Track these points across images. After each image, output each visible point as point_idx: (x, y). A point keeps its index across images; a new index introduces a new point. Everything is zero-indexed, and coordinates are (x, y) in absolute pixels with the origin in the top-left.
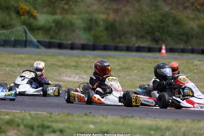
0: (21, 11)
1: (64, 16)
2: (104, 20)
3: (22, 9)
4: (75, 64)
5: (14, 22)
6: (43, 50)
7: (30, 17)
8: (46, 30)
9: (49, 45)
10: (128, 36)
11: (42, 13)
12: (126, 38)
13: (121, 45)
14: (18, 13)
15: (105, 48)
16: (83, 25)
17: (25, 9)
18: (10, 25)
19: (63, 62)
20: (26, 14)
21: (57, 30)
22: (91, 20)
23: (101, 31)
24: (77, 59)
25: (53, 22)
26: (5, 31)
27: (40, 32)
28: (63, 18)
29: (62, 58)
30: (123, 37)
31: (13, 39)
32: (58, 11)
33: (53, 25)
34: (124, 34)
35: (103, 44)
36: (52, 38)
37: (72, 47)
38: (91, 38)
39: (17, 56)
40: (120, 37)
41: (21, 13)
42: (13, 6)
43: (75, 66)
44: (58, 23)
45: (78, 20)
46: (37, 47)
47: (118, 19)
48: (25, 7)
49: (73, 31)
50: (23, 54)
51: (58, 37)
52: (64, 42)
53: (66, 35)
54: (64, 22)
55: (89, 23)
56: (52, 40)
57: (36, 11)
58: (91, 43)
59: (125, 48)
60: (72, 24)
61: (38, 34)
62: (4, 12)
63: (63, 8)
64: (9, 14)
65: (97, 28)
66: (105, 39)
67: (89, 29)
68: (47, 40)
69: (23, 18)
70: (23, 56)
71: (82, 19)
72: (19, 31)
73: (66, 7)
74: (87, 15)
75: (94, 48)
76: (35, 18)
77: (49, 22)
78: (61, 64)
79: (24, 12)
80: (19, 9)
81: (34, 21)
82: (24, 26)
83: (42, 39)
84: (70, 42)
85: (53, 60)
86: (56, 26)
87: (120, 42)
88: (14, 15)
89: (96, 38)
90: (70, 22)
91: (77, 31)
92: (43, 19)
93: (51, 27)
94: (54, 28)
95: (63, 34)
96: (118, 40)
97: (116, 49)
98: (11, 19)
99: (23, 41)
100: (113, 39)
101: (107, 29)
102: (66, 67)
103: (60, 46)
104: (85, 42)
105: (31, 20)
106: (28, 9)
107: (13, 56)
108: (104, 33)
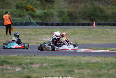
0: (28, 9)
1: (48, 10)
2: (67, 11)
3: (29, 7)
4: (50, 32)
5: (25, 14)
6: (38, 26)
7: (32, 12)
8: (40, 17)
9: (42, 24)
10: (79, 18)
11: (38, 9)
12: (78, 19)
13: (75, 23)
14: (27, 10)
15: (68, 25)
16: (57, 14)
17: (30, 8)
18: (23, 16)
19: (45, 32)
20: (30, 10)
21: (45, 17)
22: (61, 12)
23: (66, 17)
24: (52, 30)
25: (43, 13)
26: (20, 18)
27: (37, 18)
28: (48, 11)
29: (45, 30)
30: (76, 19)
31: (24, 22)
32: (47, 8)
33: (43, 14)
34: (77, 17)
35: (67, 23)
36: (43, 21)
37: (52, 25)
38: (61, 20)
39: (24, 30)
40: (75, 19)
41: (28, 10)
42: (24, 6)
43: (51, 34)
44: (45, 14)
45: (55, 12)
46: (36, 25)
47: (73, 11)
48: (30, 7)
49: (53, 17)
50: (27, 29)
51: (45, 20)
52: (49, 22)
53: (49, 19)
54: (48, 13)
55: (60, 13)
56: (43, 22)
57: (35, 8)
58: (61, 22)
59: (77, 24)
60: (52, 14)
61: (36, 19)
62: (20, 9)
63: (49, 7)
64: (23, 10)
65: (63, 15)
66: (68, 20)
67: (60, 16)
68: (40, 22)
69: (29, 12)
70: (27, 30)
71: (57, 11)
72: (27, 18)
73: (50, 6)
74: (59, 9)
75: (62, 25)
76: (35, 12)
77: (41, 13)
78: (44, 33)
79: (29, 9)
80: (27, 8)
81: (34, 13)
82: (29, 16)
83: (38, 21)
84: (51, 22)
85: (41, 31)
86: (45, 15)
87: (75, 21)
88: (25, 11)
89: (64, 20)
90: (51, 13)
91: (55, 17)
92: (39, 12)
93: (42, 16)
94: (43, 16)
95: (48, 19)
96: (74, 21)
97: (73, 25)
98: (24, 13)
99: (29, 23)
100: (72, 20)
101: (68, 16)
102: (46, 34)
103: (47, 24)
104: (58, 22)
105: (33, 13)
106: (31, 7)
107: (22, 30)
108: (67, 18)
